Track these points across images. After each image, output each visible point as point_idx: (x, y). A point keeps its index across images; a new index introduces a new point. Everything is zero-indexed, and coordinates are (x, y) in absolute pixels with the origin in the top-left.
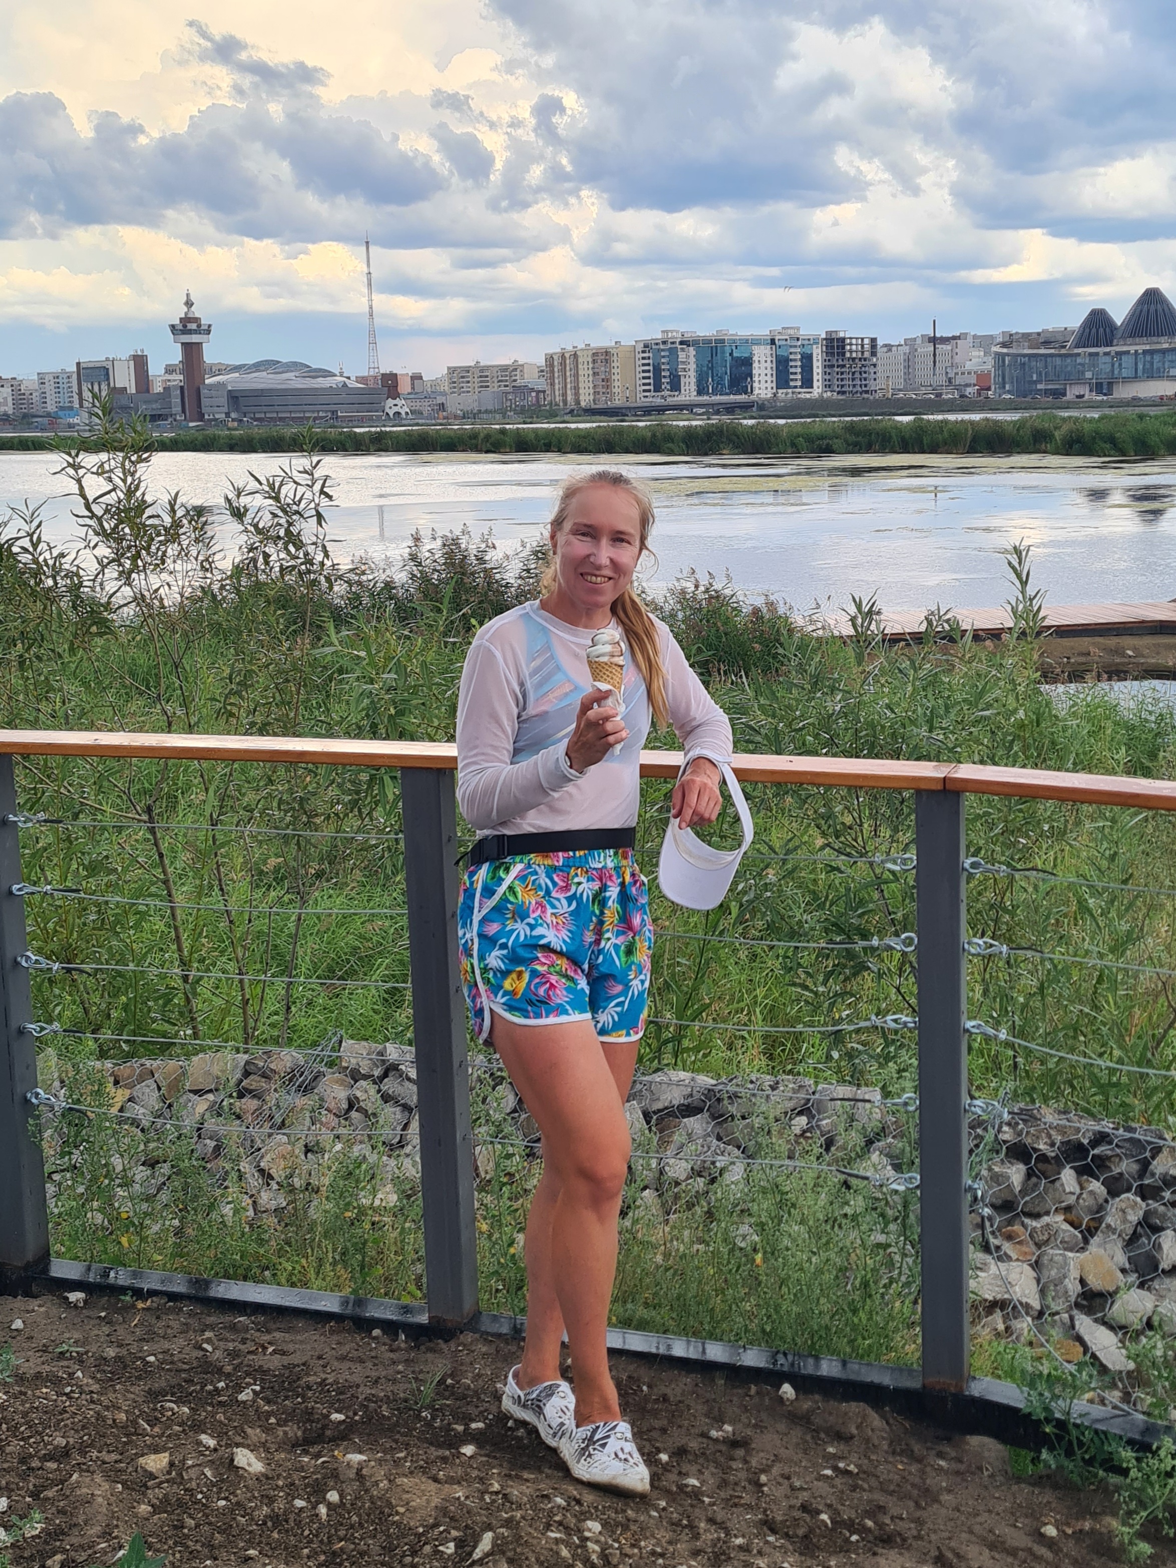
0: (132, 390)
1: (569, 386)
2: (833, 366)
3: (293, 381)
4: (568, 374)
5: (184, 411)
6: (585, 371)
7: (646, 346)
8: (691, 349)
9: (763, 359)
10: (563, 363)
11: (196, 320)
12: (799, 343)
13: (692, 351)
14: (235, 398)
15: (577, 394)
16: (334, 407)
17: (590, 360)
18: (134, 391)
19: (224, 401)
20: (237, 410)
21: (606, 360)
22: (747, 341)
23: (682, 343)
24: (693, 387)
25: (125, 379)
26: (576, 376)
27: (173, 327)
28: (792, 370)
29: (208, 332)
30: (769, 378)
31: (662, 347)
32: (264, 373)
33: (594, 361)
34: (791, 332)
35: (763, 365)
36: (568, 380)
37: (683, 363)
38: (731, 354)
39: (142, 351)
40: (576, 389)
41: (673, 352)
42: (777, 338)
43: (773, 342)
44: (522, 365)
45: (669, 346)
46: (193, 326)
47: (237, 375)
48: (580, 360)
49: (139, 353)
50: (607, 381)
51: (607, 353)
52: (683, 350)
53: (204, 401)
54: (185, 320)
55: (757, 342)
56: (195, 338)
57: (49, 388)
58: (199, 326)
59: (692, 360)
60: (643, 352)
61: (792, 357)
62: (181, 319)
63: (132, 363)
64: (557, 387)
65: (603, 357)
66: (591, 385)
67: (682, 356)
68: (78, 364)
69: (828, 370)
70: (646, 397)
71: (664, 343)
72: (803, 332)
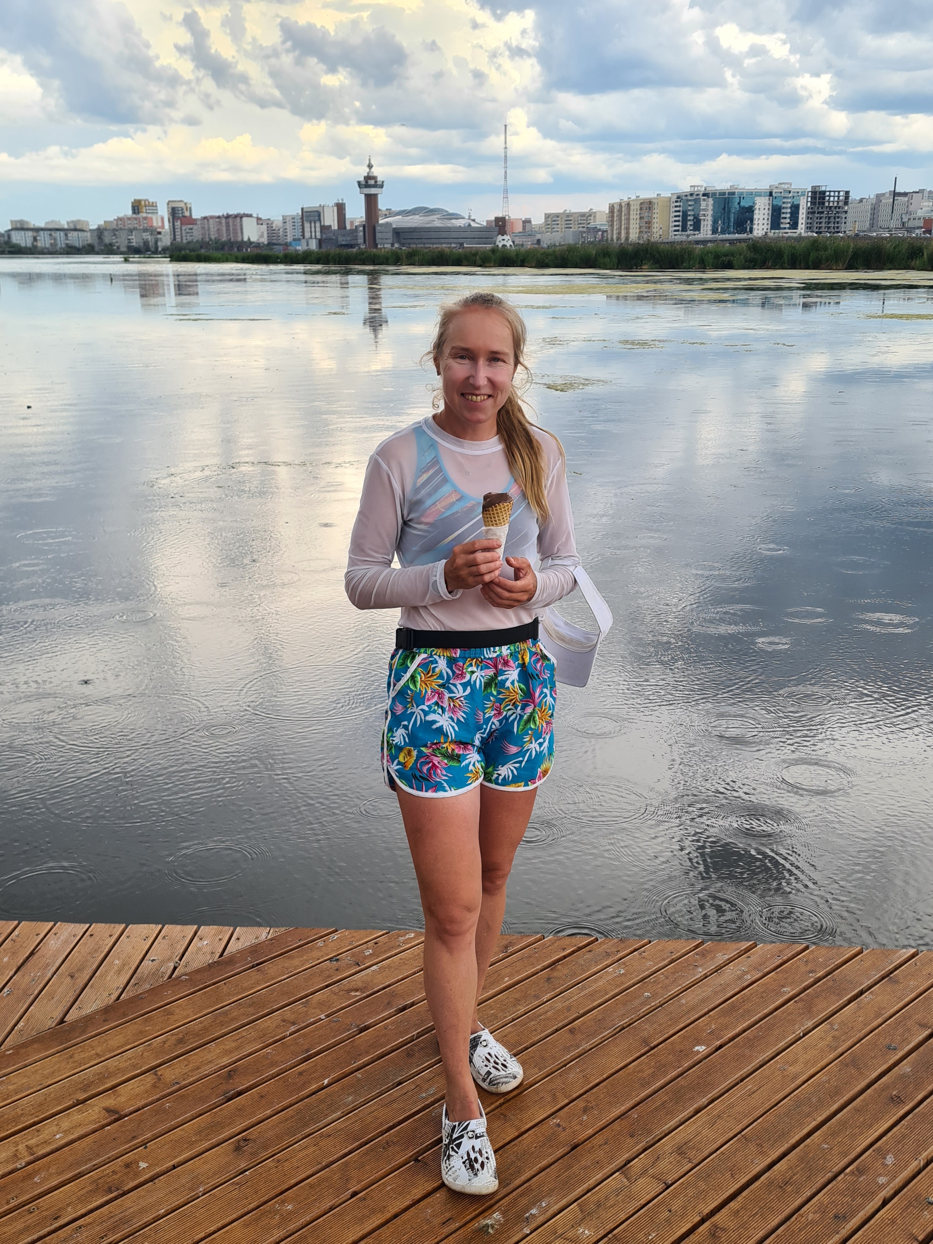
0: (335, 227)
1: (623, 227)
2: (814, 213)
3: (436, 222)
4: (623, 218)
5: (365, 242)
6: (634, 215)
7: (678, 198)
8: (710, 199)
9: (762, 207)
10: (620, 211)
11: (374, 178)
12: (791, 195)
13: (711, 201)
14: (398, 233)
15: (628, 233)
16: (461, 241)
17: (639, 208)
18: (336, 228)
19: (390, 235)
20: (399, 242)
21: (650, 208)
22: (751, 194)
23: (704, 195)
24: (710, 228)
25: (330, 220)
26: (628, 219)
27: (359, 183)
28: (783, 216)
29: (382, 186)
30: (765, 222)
31: (689, 198)
32: (417, 216)
33: (641, 209)
34: (786, 186)
35: (762, 211)
36: (623, 223)
37: (703, 210)
38: (739, 203)
39: (342, 200)
40: (628, 229)
41: (697, 201)
42: (774, 191)
43: (771, 194)
44: (595, 213)
45: (695, 197)
46: (372, 182)
47: (400, 217)
48: (632, 208)
49: (341, 202)
50: (649, 223)
51: (650, 203)
52: (704, 200)
53: (378, 235)
54: (368, 178)
55: (759, 194)
56: (373, 191)
57: (289, 226)
58: (376, 182)
59: (710, 207)
60: (676, 202)
61: (784, 205)
62: (365, 178)
63: (335, 208)
64: (615, 228)
65: (648, 206)
66: (638, 226)
67: (703, 204)
68: (302, 209)
69: (810, 216)
70: (675, 235)
71: (692, 195)
72: (794, 187)
